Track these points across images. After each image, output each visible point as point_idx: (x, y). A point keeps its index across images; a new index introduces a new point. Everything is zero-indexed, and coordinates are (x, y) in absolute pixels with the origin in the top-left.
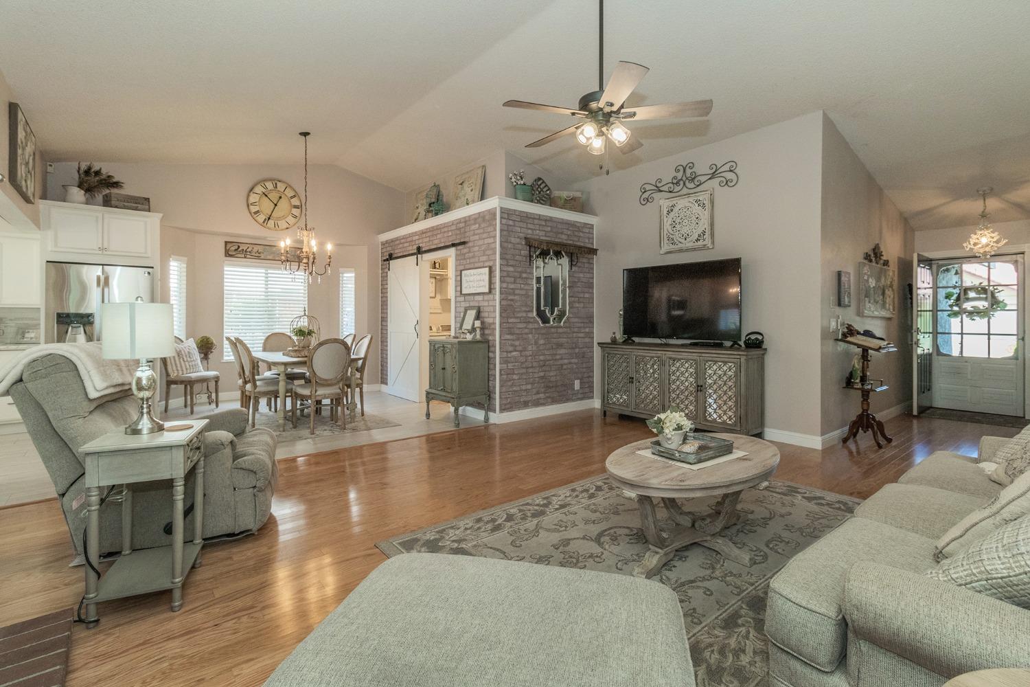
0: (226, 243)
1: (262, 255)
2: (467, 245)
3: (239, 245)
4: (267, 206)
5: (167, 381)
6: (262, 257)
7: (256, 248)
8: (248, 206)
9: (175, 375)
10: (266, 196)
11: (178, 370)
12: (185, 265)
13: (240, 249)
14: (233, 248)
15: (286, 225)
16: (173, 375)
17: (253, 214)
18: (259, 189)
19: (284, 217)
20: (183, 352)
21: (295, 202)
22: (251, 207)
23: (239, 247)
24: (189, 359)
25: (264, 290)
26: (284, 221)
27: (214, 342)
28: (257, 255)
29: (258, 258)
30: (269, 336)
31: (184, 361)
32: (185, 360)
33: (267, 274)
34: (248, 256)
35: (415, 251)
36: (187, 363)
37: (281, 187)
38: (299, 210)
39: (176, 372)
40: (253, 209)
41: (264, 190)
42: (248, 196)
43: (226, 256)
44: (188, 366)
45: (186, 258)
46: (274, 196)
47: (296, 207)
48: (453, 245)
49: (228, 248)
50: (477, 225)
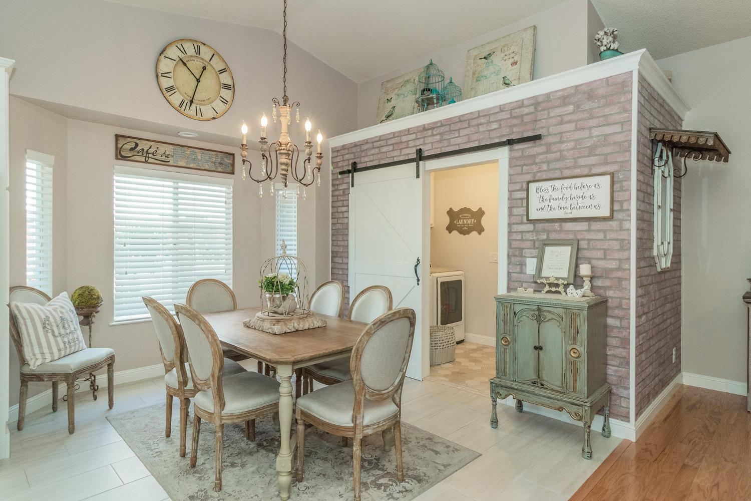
0: (117, 137)
1: (170, 159)
2: (543, 141)
3: (138, 141)
4: (185, 81)
5: (23, 375)
6: (171, 163)
7: (162, 148)
8: (157, 77)
9: (39, 362)
10: (185, 64)
11: (42, 353)
12: (51, 170)
13: (139, 148)
14: (128, 146)
15: (212, 114)
16: (35, 364)
17: (165, 91)
18: (174, 52)
19: (210, 101)
20: (52, 320)
21: (225, 79)
22: (162, 79)
23: (137, 145)
24: (63, 332)
25: (171, 212)
26: (209, 107)
27: (101, 295)
28: (163, 158)
29: (165, 163)
30: (195, 285)
31: (54, 335)
32: (57, 333)
33: (177, 188)
34: (150, 160)
35: (414, 156)
36: (59, 339)
37: (206, 53)
38: (230, 92)
39: (39, 356)
40: (166, 83)
41: (182, 56)
42: (158, 61)
43: (117, 158)
44: (62, 346)
45: (53, 158)
46: (195, 66)
47: (227, 87)
48: (510, 142)
49: (120, 146)
50: (571, 108)
